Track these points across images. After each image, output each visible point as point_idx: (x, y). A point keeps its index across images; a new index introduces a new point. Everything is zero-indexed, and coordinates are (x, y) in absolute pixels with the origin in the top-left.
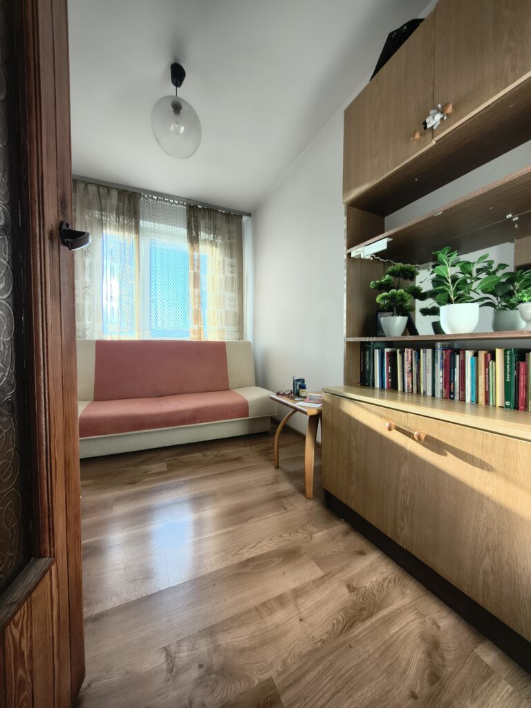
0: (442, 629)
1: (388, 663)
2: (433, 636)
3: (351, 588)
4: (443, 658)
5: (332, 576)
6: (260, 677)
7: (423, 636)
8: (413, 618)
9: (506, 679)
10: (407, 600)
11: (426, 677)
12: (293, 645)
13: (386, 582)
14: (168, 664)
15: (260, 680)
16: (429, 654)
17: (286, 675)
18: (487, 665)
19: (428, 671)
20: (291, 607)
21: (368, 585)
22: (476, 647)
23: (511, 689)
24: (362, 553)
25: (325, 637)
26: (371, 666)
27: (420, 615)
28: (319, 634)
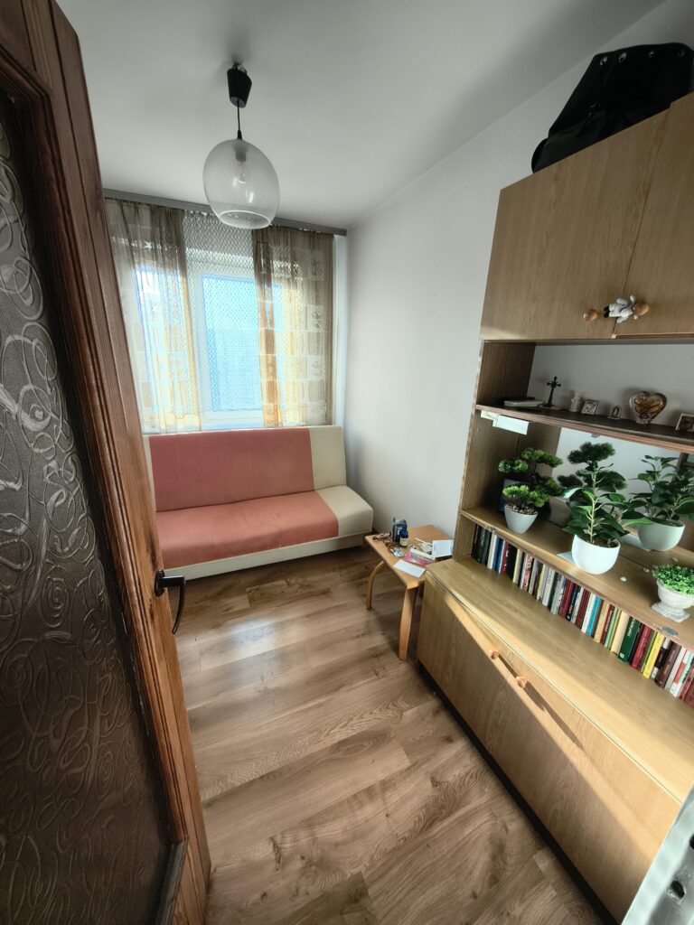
0: (510, 833)
1: (458, 864)
2: (500, 840)
3: (435, 783)
4: (505, 863)
5: (419, 767)
6: (352, 871)
7: (491, 839)
8: (486, 819)
9: (553, 885)
10: (484, 799)
11: (487, 878)
12: (379, 842)
13: (468, 777)
14: (276, 854)
15: (351, 874)
16: (494, 858)
17: (373, 870)
18: (540, 871)
19: (490, 874)
20: (379, 802)
21: (450, 779)
22: (535, 853)
23: (555, 894)
24: (449, 740)
25: (406, 835)
26: (443, 867)
27: (494, 816)
28: (402, 831)
